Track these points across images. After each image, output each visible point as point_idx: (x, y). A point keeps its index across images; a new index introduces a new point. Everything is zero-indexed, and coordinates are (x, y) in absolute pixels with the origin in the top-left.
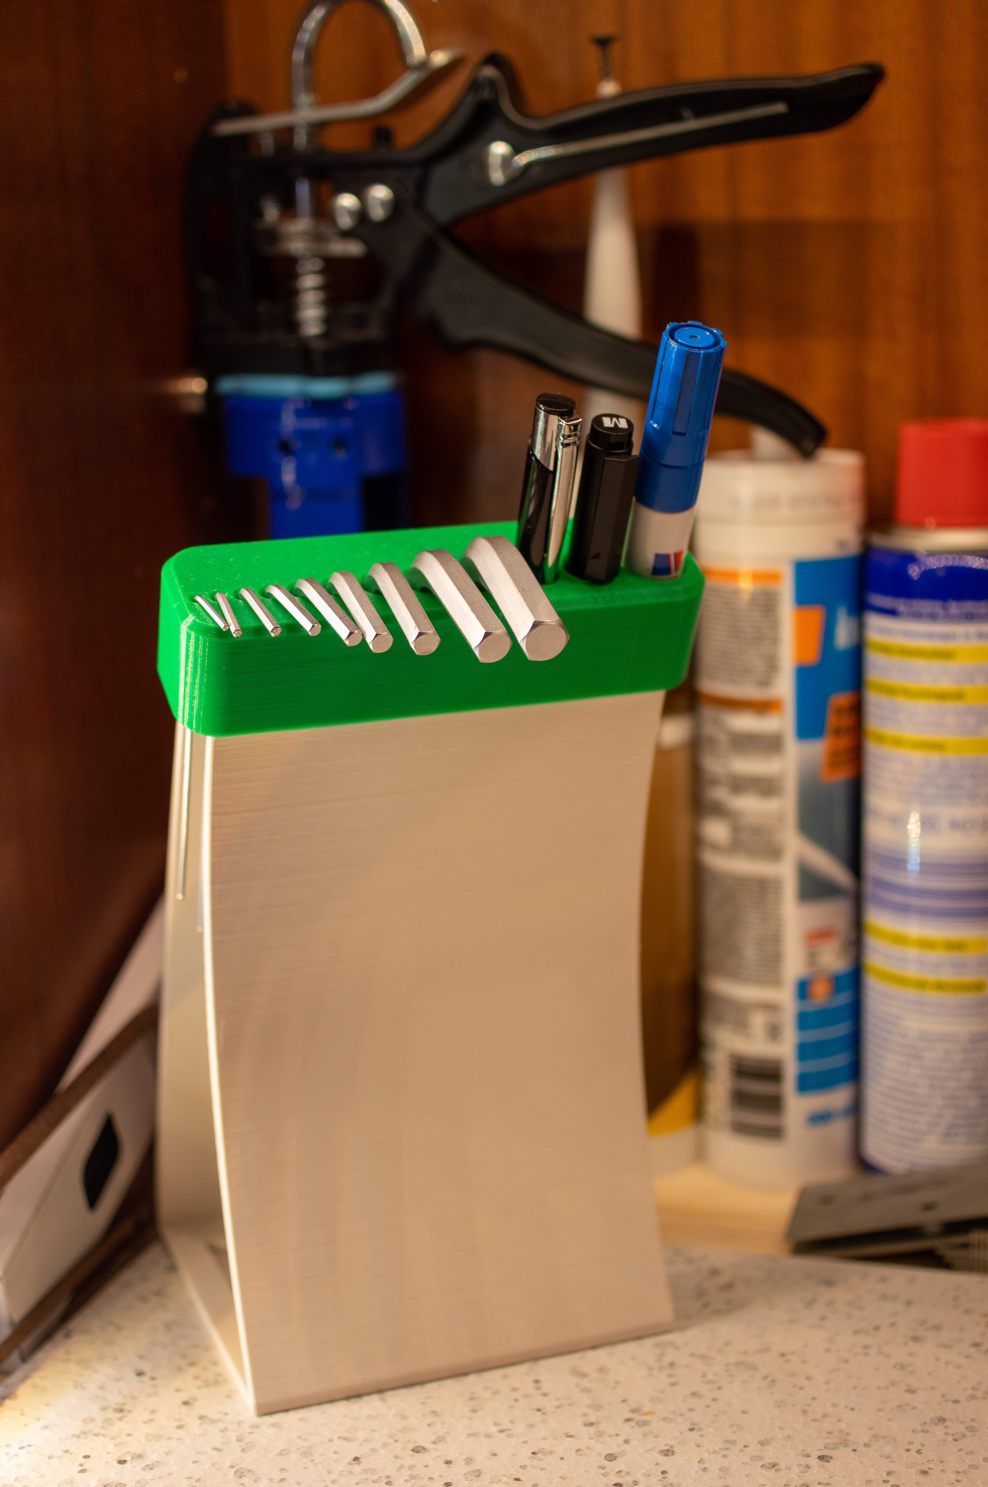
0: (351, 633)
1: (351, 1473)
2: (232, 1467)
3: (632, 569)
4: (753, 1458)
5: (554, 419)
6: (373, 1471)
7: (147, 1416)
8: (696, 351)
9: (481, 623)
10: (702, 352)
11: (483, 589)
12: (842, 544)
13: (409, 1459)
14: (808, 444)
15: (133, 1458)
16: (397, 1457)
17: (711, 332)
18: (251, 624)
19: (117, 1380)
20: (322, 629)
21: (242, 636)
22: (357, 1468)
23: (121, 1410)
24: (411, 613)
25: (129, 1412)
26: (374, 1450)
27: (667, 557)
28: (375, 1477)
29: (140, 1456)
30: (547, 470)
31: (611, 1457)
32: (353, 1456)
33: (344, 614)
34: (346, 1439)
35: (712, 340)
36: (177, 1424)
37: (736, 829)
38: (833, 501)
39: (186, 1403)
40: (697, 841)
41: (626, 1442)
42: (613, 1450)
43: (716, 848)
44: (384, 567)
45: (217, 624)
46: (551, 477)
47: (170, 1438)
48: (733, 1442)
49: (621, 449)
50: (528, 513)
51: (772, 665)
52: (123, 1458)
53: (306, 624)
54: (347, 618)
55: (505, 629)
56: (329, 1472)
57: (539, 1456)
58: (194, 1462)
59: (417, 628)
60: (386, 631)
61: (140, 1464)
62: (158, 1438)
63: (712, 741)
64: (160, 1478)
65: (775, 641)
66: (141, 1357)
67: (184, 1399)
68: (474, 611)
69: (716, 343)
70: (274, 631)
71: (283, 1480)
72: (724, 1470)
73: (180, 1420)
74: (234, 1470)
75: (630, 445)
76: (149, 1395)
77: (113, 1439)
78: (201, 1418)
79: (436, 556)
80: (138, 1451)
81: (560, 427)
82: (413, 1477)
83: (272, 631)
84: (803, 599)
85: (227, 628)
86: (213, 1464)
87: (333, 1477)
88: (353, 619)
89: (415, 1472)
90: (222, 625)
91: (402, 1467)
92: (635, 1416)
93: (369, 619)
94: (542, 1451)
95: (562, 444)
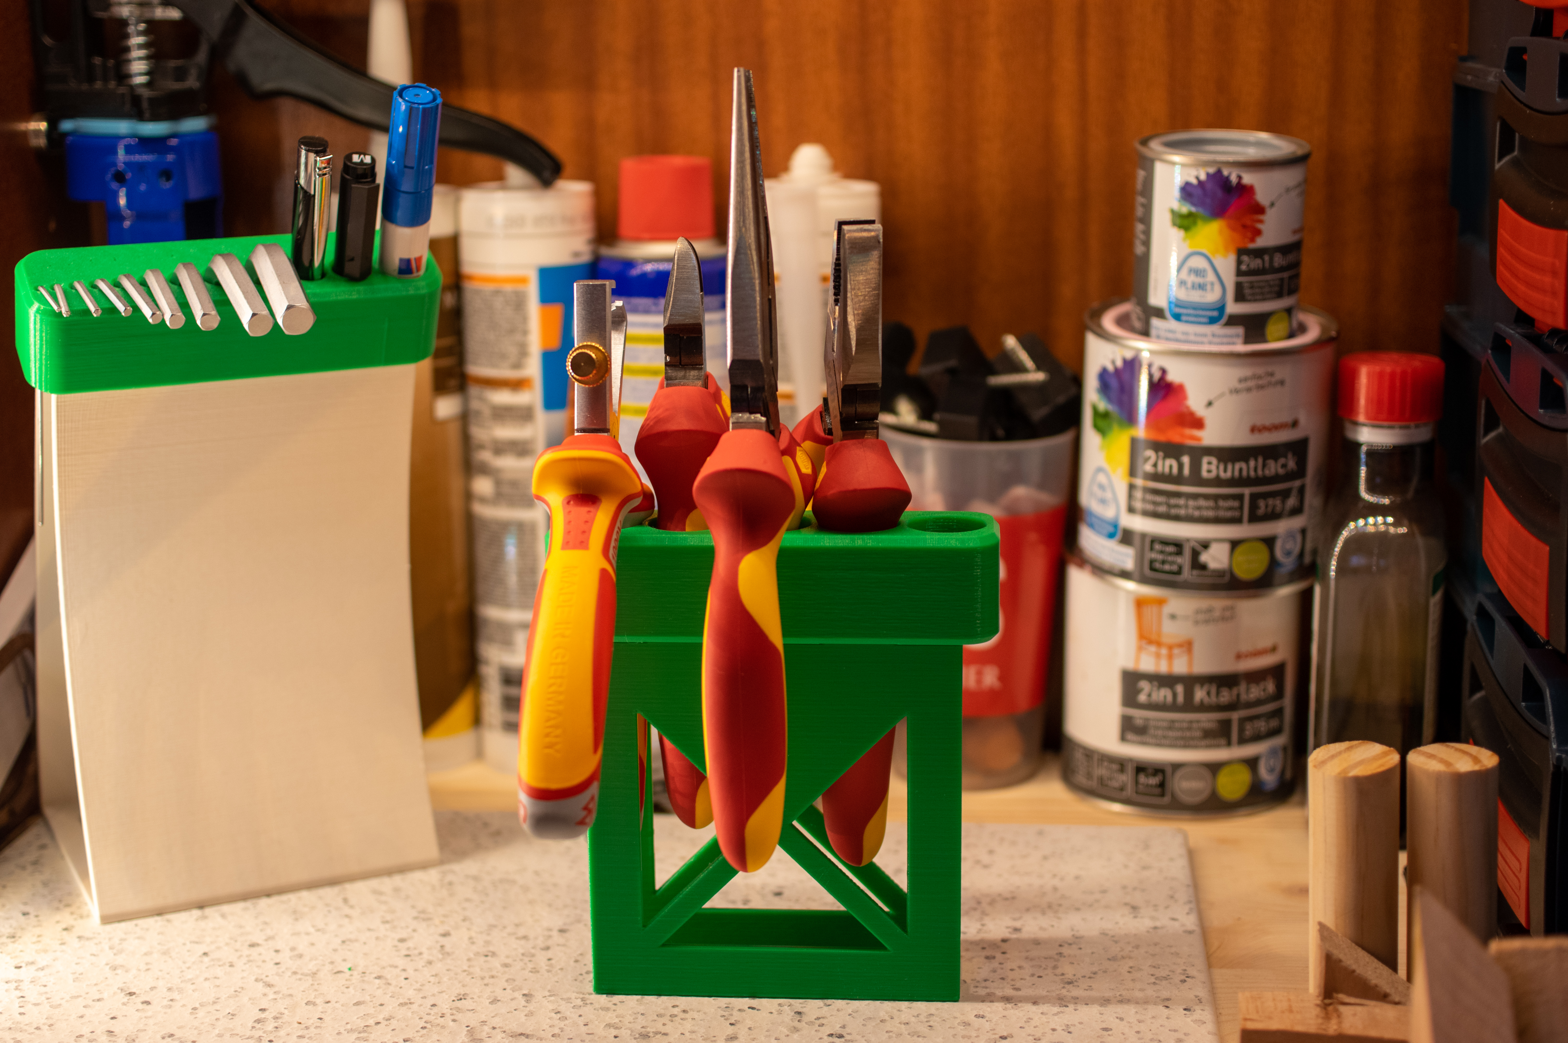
0: (153, 314)
1: (202, 962)
2: (107, 964)
3: (383, 271)
4: (510, 934)
5: (312, 156)
6: (219, 960)
7: (35, 939)
8: (416, 106)
9: (250, 307)
10: (421, 107)
11: (257, 283)
12: (576, 254)
13: (246, 951)
14: (547, 174)
15: (27, 965)
16: (236, 951)
17: (431, 91)
18: (78, 307)
19: (8, 919)
20: (133, 311)
21: (70, 316)
22: (206, 959)
23: (14, 937)
24: (199, 299)
25: (20, 937)
26: (219, 948)
27: (408, 261)
28: (221, 963)
29: (33, 963)
30: (310, 194)
31: (402, 940)
32: (202, 952)
33: (150, 300)
34: (197, 943)
35: (431, 97)
36: (60, 942)
37: (498, 483)
38: (568, 220)
39: (66, 929)
40: (468, 496)
41: (414, 931)
42: (404, 935)
43: (483, 500)
44: (184, 266)
45: (51, 306)
46: (312, 199)
47: (55, 951)
48: (495, 926)
49: (366, 178)
50: (298, 226)
51: (523, 352)
52: (19, 965)
53: (121, 307)
54: (152, 303)
55: (268, 311)
56: (184, 963)
57: (348, 943)
58: (77, 964)
59: (202, 311)
60: (180, 312)
61: (33, 968)
62: (45, 951)
63: (478, 413)
64: (50, 975)
65: (525, 333)
66: (25, 904)
67: (64, 926)
68: (246, 298)
69: (434, 99)
70: (96, 312)
71: (148, 970)
72: (487, 943)
73: (62, 939)
74: (108, 967)
75: (373, 175)
76: (34, 927)
77: (9, 954)
78: (80, 937)
79: (224, 258)
80: (31, 960)
81: (316, 161)
82: (249, 961)
83: (94, 312)
84: (546, 298)
85: (60, 310)
86: (92, 964)
87: (187, 965)
88: (157, 305)
89: (251, 958)
90: (55, 308)
91: (241, 956)
92: (422, 916)
93: (168, 304)
94: (350, 940)
95: (318, 175)
